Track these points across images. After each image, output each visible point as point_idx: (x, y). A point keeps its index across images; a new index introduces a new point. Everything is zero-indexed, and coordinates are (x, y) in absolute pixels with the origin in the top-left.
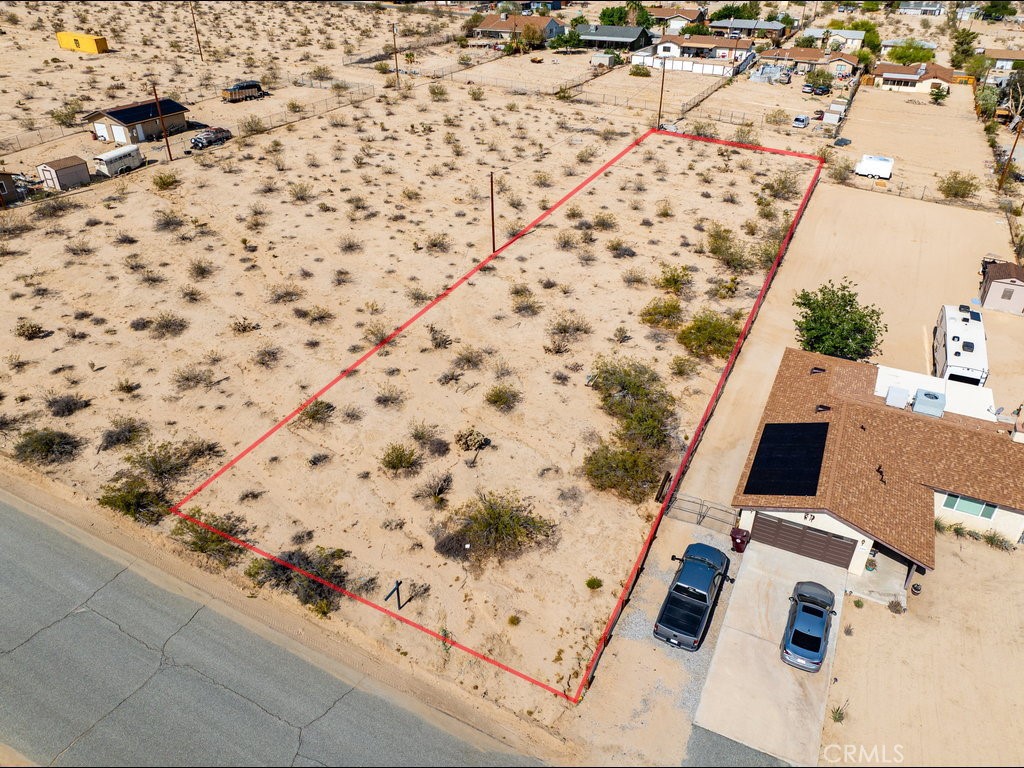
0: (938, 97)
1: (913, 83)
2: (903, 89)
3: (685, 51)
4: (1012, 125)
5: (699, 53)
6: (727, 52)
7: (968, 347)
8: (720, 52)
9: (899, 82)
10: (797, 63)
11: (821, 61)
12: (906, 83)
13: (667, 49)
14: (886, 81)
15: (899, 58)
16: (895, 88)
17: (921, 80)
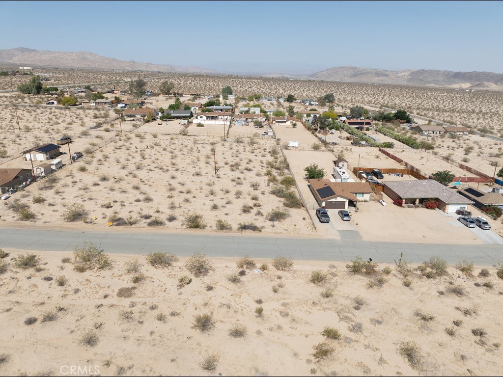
0: (294, 125)
1: (285, 122)
2: (282, 124)
3: (208, 117)
4: (318, 131)
5: (213, 118)
6: (222, 117)
7: (344, 173)
8: (220, 117)
9: (281, 122)
10: (247, 119)
11: (255, 117)
12: (283, 122)
13: (201, 117)
14: (277, 122)
15: (276, 115)
16: (280, 124)
17: (287, 121)
